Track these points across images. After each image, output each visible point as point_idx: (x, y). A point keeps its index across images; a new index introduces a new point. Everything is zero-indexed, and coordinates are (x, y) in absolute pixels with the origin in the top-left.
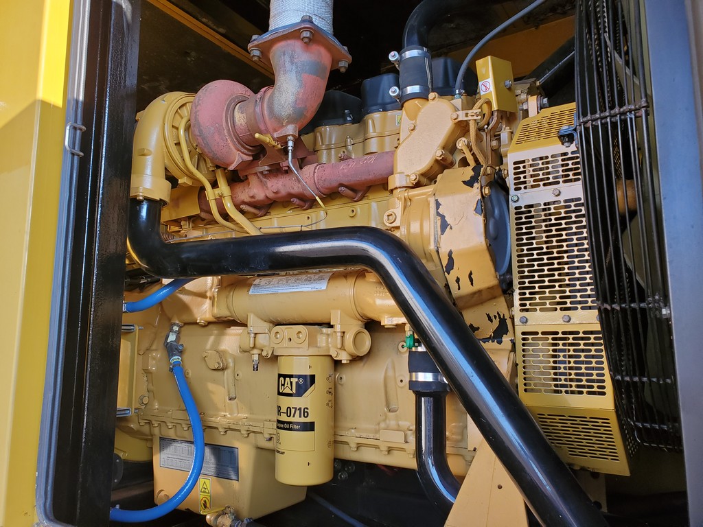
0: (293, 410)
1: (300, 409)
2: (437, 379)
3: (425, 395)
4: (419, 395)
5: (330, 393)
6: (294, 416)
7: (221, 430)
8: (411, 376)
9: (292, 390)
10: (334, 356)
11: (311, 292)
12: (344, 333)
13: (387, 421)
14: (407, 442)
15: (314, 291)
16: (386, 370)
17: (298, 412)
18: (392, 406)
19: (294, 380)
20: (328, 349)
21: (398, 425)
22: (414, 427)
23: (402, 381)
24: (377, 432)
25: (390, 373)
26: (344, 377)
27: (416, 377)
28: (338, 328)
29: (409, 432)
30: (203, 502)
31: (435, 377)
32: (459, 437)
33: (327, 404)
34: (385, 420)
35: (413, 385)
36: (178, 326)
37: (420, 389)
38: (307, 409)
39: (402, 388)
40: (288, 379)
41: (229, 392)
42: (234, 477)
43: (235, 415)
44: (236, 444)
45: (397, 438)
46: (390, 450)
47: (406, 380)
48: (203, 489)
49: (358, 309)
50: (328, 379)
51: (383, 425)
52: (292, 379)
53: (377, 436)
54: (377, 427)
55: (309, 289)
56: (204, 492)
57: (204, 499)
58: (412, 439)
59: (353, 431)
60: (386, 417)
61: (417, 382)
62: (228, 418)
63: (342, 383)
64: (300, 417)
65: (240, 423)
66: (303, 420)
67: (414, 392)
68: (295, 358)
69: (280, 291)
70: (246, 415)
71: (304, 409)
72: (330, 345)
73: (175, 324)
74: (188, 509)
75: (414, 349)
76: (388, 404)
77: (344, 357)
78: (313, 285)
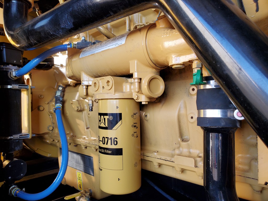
0: (106, 139)
1: (111, 139)
2: (226, 116)
3: (213, 130)
4: (207, 131)
5: (135, 126)
6: (107, 144)
7: (82, 146)
8: (199, 113)
9: (105, 125)
10: (135, 98)
11: (115, 48)
12: (141, 79)
13: (181, 149)
14: (197, 167)
15: (117, 47)
16: (179, 109)
17: (109, 141)
18: (185, 137)
19: (106, 117)
20: (131, 94)
21: (190, 152)
22: (202, 155)
23: (192, 118)
24: (173, 156)
25: (183, 112)
26: (148, 115)
27: (204, 114)
28: (135, 75)
29: (198, 159)
30: (79, 185)
31: (225, 114)
32: (246, 168)
33: (133, 135)
34: (179, 148)
35: (201, 121)
36: (62, 87)
37: (208, 126)
38: (117, 138)
39: (192, 123)
40: (102, 117)
41: (86, 124)
42: (92, 174)
43: (90, 138)
44: (92, 155)
45: (188, 163)
46: (183, 171)
47: (196, 117)
48: (79, 178)
49: (151, 56)
50: (132, 116)
51: (177, 152)
52: (105, 117)
53: (173, 160)
54: (173, 152)
55: (114, 46)
56: (79, 179)
57: (80, 183)
58: (201, 164)
59: (156, 154)
60: (180, 144)
61: (205, 119)
62: (86, 140)
63: (147, 119)
64: (111, 144)
65: (91, 143)
66: (113, 147)
67: (202, 128)
68: (108, 101)
69: (96, 52)
70: (95, 138)
71: (114, 138)
72: (133, 91)
73: (60, 86)
74: (73, 187)
75: (202, 87)
76: (181, 135)
77: (143, 100)
78: (116, 43)
